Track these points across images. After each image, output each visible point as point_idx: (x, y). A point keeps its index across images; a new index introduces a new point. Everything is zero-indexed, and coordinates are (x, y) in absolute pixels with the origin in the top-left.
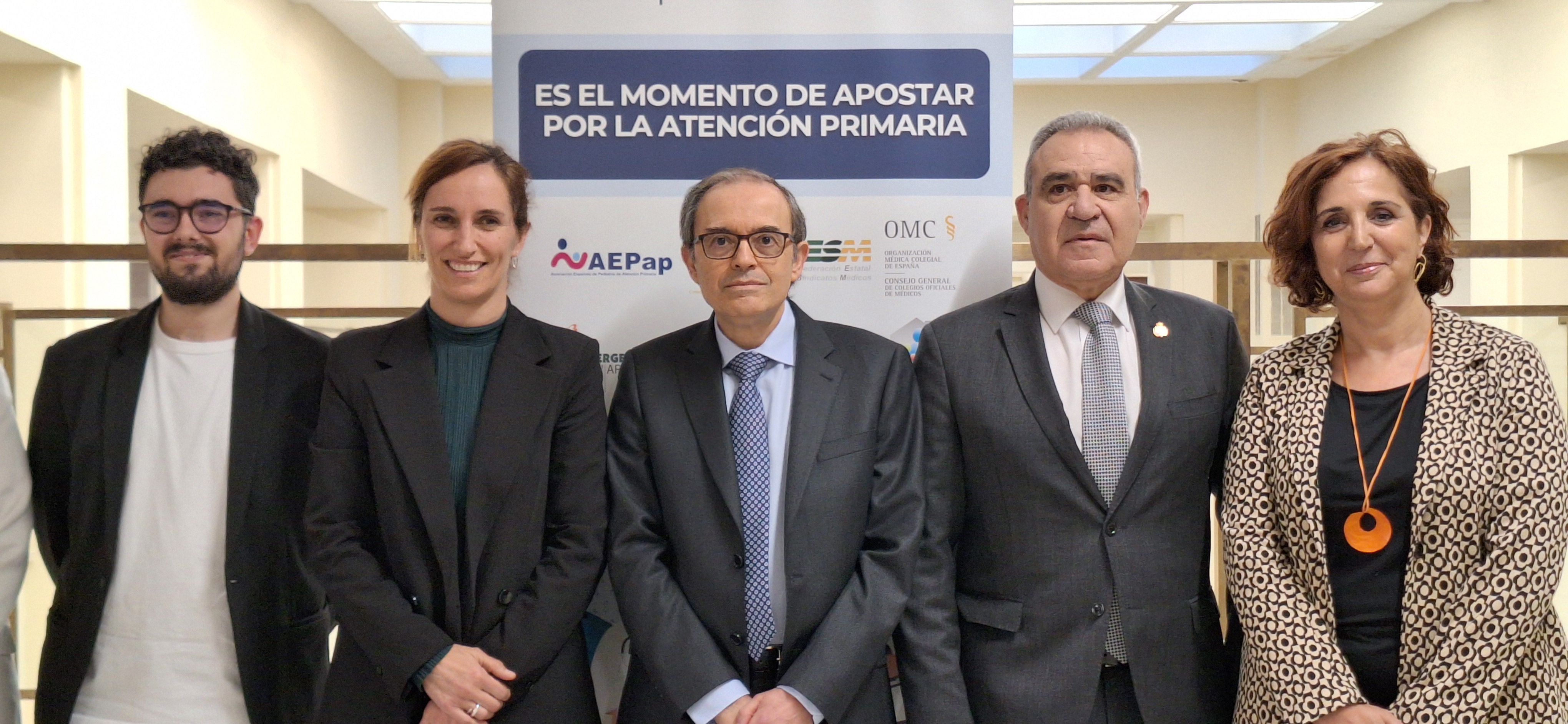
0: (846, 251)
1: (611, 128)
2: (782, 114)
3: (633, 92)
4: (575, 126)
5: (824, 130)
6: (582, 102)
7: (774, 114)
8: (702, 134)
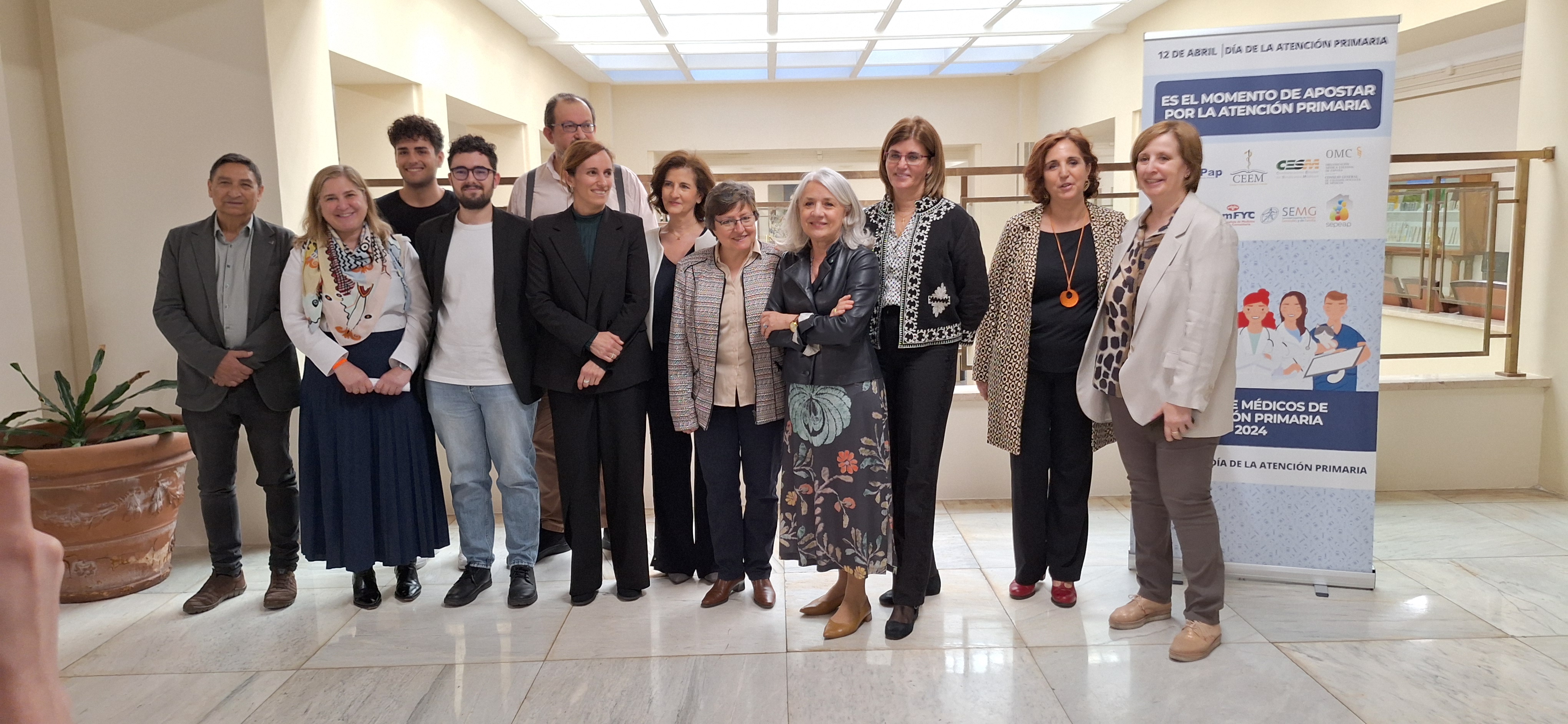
0: (1306, 164)
1: (1196, 114)
2: (1278, 104)
3: (1208, 97)
4: (1180, 114)
5: (1299, 110)
6: (1183, 103)
8: (1239, 114)
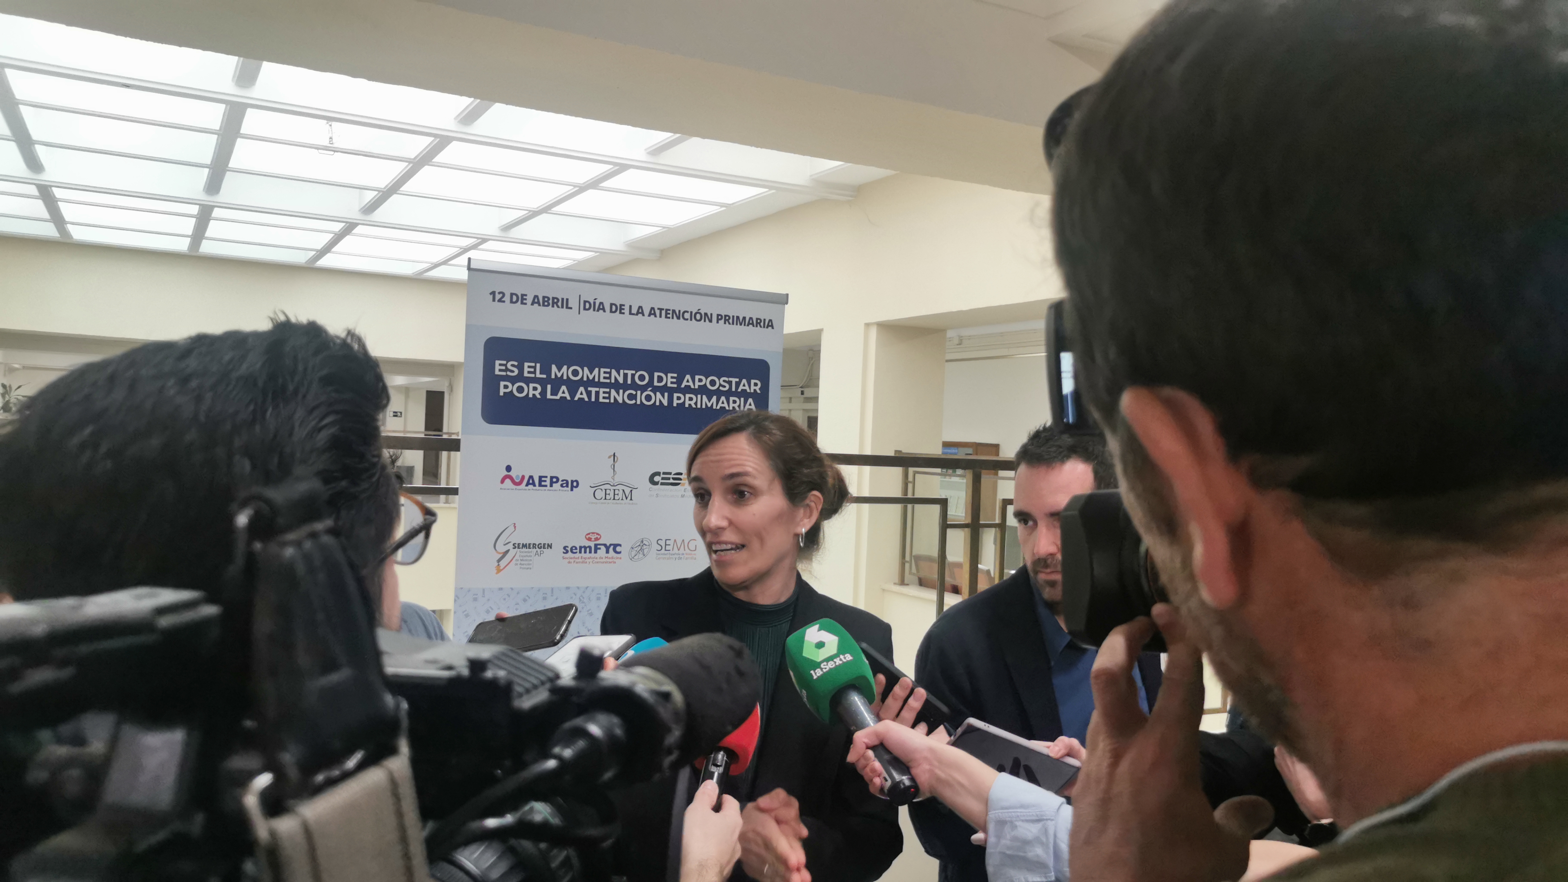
0: (685, 480)
1: (543, 393)
2: (650, 391)
3: (559, 369)
5: (675, 402)
7: (646, 391)
8: (601, 400)
